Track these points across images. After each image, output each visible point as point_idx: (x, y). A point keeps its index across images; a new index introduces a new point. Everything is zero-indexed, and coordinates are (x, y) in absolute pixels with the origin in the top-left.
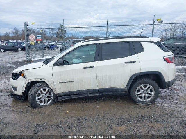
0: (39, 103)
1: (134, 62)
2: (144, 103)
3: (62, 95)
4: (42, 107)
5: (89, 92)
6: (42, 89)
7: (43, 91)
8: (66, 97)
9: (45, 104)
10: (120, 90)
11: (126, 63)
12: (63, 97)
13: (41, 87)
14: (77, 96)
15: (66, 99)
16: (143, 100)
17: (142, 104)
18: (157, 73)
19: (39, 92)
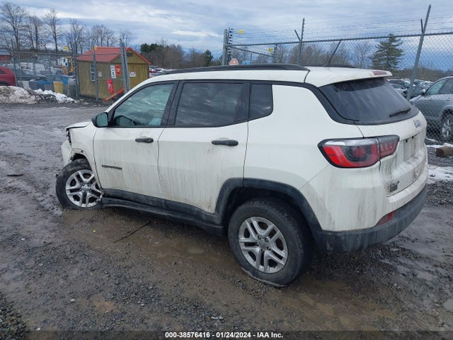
0: (72, 199)
1: (233, 144)
2: (258, 276)
3: (111, 194)
4: (75, 208)
5: (151, 203)
6: (80, 173)
7: (82, 176)
8: (116, 200)
9: (83, 205)
10: (204, 217)
11: (215, 143)
12: (110, 199)
13: (79, 167)
14: (134, 206)
15: (116, 205)
16: (258, 266)
17: (252, 276)
18: (289, 192)
19: (74, 176)
